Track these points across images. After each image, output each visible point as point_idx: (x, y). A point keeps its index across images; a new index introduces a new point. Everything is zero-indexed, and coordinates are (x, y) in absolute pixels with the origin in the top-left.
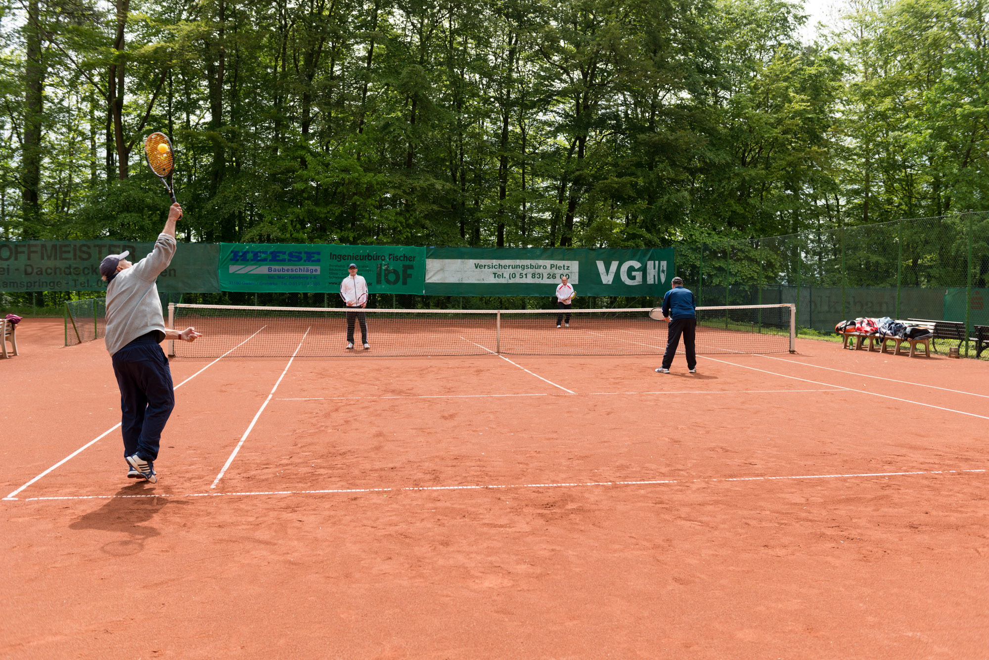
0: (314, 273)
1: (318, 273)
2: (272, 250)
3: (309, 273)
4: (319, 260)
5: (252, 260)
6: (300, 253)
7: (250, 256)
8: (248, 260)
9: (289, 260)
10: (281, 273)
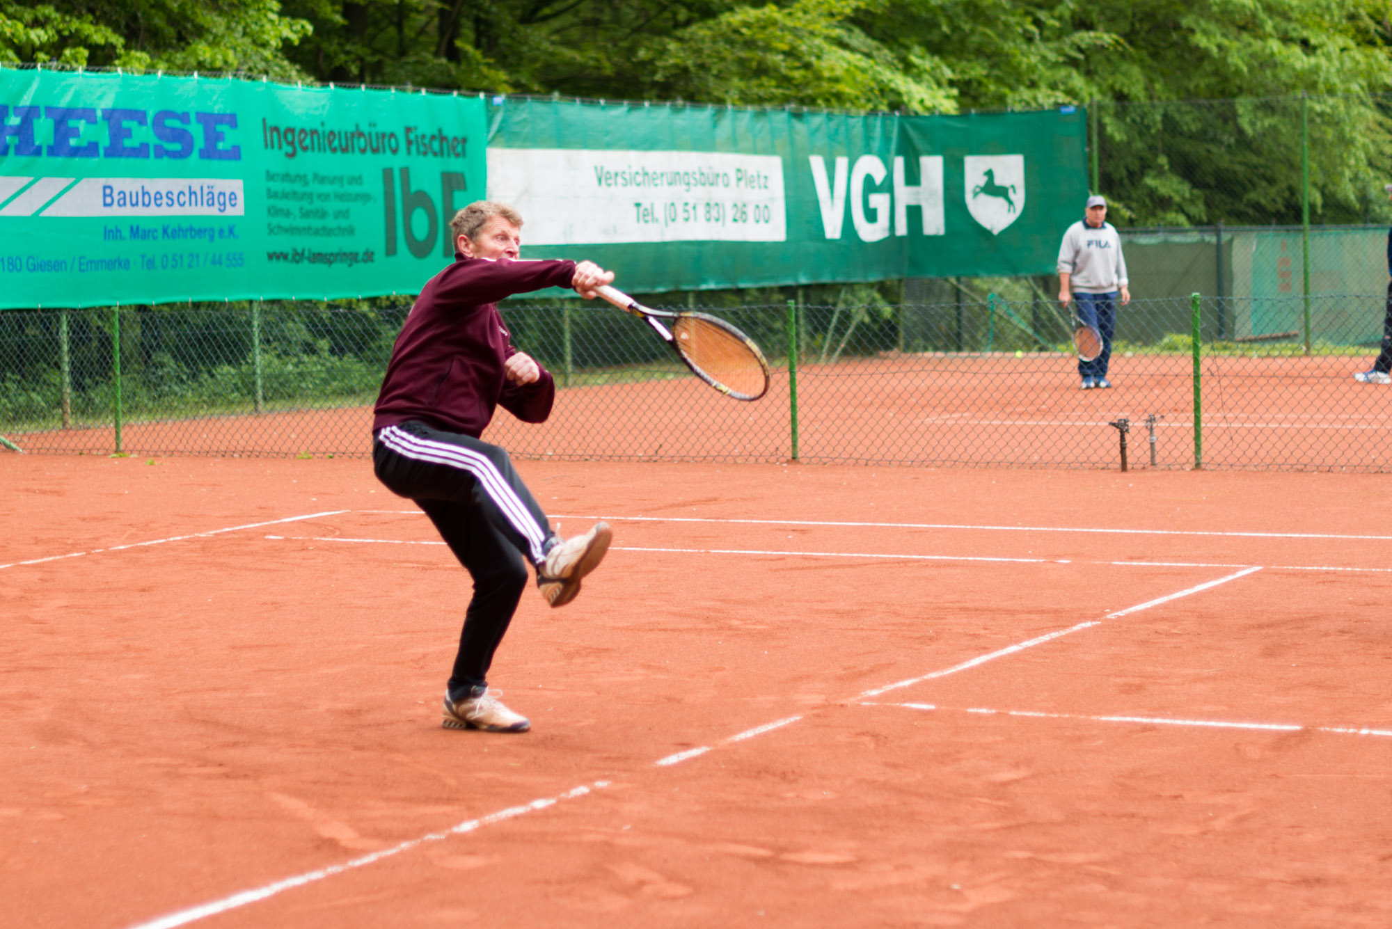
0: (230, 211)
1: (239, 210)
2: (108, 103)
3: (214, 211)
4: (235, 154)
5: (53, 151)
6: (184, 117)
7: (43, 130)
8: (38, 151)
9: (160, 152)
10: (140, 211)
